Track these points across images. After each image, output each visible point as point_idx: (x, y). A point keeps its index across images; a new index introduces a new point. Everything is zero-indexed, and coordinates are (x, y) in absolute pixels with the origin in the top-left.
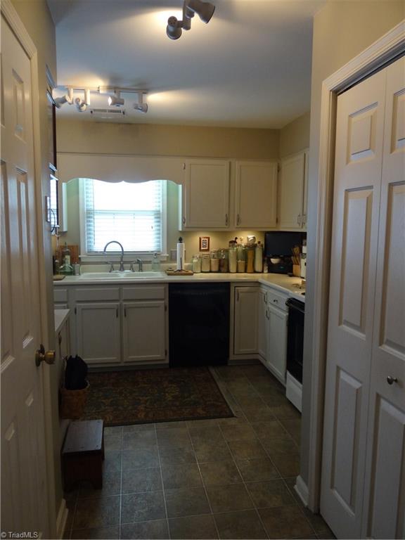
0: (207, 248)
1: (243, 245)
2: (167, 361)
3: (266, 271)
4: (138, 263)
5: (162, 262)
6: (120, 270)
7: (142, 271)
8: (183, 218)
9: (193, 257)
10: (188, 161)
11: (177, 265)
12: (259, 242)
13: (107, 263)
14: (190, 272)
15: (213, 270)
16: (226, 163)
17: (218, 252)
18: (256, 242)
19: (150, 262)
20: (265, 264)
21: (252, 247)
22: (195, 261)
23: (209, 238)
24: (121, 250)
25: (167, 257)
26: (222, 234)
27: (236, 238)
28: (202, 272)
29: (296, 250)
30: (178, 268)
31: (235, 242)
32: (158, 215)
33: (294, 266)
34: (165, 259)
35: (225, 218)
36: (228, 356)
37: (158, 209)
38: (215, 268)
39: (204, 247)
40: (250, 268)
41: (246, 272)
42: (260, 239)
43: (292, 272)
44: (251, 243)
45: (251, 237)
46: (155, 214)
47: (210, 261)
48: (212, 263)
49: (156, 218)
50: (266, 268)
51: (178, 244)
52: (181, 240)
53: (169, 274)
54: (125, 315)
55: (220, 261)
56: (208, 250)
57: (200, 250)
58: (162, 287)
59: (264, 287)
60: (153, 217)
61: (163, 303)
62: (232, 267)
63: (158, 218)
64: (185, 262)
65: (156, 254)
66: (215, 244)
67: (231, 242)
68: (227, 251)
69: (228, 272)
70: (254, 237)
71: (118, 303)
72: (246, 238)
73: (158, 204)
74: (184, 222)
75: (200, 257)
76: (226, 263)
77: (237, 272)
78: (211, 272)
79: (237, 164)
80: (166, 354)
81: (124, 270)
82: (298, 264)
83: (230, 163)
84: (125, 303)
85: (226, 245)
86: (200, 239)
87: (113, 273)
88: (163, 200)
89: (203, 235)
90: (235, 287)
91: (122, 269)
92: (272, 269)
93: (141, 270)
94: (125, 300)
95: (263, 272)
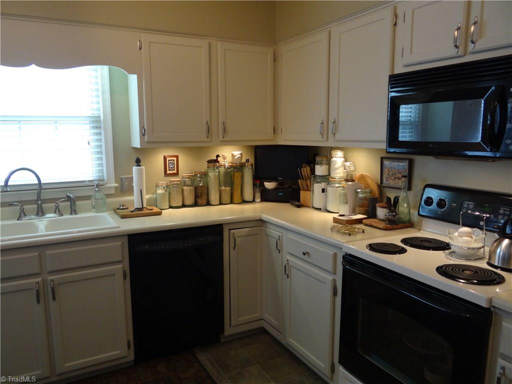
0: (175, 171)
1: (227, 165)
2: (132, 357)
3: (258, 199)
4: (68, 200)
5: (108, 196)
6: (37, 214)
7: (76, 213)
8: (142, 128)
9: (157, 186)
10: (145, 37)
11: (134, 200)
12: (248, 161)
13: (11, 204)
14: (156, 210)
15: (188, 202)
16: (204, 43)
17: (193, 178)
18: (244, 160)
19: (88, 198)
20: (258, 190)
21: (238, 168)
22: (160, 191)
23: (177, 157)
24: (36, 182)
25: (116, 188)
26: (196, 150)
27: (218, 156)
28: (171, 207)
29: (306, 170)
30: (137, 205)
31: (216, 161)
32: (96, 123)
33: (302, 193)
34: (113, 192)
35: (205, 128)
36: (222, 330)
37: (96, 113)
38: (190, 200)
39: (170, 170)
40: (237, 197)
41: (232, 202)
42: (249, 157)
43: (299, 201)
44: (238, 162)
45: (237, 153)
46: (93, 122)
47: (183, 190)
48: (186, 193)
49: (93, 128)
50: (258, 195)
51: (135, 169)
52: (138, 162)
53: (123, 217)
54: (54, 298)
55: (196, 188)
56: (177, 174)
57: (166, 174)
58: (118, 243)
59: (271, 226)
60: (88, 127)
61: (120, 267)
62: (214, 197)
63: (96, 128)
64: (147, 194)
65: (98, 185)
66: (186, 165)
67: (210, 162)
68: (205, 175)
69: (208, 204)
70: (241, 154)
71: (39, 279)
72: (229, 155)
73: (95, 106)
74: (143, 135)
75: (167, 186)
76: (205, 192)
77: (221, 204)
78: (184, 206)
79: (220, 47)
80: (129, 348)
81: (43, 214)
82: (308, 190)
83: (210, 44)
84: (51, 278)
85: (203, 166)
86: (165, 158)
87: (24, 221)
88: (104, 100)
89: (169, 152)
90: (230, 230)
91: (40, 212)
92: (267, 197)
93: (74, 211)
94: (52, 272)
95: (254, 201)
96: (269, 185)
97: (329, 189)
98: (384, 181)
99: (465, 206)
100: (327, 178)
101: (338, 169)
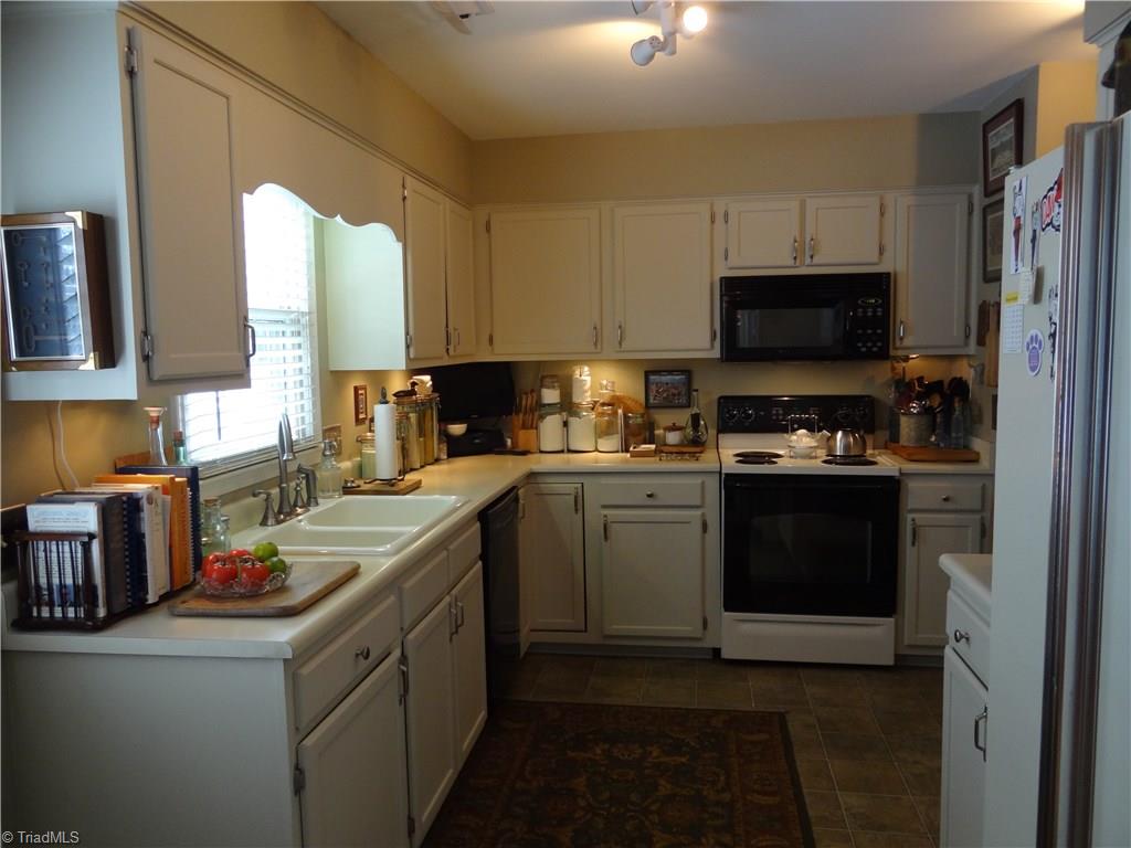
96: (457, 429)
97: (573, 421)
98: (651, 401)
99: (774, 412)
100: (568, 406)
101: (586, 392)
